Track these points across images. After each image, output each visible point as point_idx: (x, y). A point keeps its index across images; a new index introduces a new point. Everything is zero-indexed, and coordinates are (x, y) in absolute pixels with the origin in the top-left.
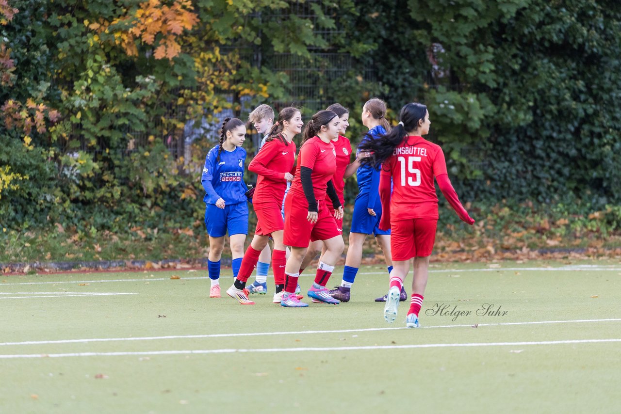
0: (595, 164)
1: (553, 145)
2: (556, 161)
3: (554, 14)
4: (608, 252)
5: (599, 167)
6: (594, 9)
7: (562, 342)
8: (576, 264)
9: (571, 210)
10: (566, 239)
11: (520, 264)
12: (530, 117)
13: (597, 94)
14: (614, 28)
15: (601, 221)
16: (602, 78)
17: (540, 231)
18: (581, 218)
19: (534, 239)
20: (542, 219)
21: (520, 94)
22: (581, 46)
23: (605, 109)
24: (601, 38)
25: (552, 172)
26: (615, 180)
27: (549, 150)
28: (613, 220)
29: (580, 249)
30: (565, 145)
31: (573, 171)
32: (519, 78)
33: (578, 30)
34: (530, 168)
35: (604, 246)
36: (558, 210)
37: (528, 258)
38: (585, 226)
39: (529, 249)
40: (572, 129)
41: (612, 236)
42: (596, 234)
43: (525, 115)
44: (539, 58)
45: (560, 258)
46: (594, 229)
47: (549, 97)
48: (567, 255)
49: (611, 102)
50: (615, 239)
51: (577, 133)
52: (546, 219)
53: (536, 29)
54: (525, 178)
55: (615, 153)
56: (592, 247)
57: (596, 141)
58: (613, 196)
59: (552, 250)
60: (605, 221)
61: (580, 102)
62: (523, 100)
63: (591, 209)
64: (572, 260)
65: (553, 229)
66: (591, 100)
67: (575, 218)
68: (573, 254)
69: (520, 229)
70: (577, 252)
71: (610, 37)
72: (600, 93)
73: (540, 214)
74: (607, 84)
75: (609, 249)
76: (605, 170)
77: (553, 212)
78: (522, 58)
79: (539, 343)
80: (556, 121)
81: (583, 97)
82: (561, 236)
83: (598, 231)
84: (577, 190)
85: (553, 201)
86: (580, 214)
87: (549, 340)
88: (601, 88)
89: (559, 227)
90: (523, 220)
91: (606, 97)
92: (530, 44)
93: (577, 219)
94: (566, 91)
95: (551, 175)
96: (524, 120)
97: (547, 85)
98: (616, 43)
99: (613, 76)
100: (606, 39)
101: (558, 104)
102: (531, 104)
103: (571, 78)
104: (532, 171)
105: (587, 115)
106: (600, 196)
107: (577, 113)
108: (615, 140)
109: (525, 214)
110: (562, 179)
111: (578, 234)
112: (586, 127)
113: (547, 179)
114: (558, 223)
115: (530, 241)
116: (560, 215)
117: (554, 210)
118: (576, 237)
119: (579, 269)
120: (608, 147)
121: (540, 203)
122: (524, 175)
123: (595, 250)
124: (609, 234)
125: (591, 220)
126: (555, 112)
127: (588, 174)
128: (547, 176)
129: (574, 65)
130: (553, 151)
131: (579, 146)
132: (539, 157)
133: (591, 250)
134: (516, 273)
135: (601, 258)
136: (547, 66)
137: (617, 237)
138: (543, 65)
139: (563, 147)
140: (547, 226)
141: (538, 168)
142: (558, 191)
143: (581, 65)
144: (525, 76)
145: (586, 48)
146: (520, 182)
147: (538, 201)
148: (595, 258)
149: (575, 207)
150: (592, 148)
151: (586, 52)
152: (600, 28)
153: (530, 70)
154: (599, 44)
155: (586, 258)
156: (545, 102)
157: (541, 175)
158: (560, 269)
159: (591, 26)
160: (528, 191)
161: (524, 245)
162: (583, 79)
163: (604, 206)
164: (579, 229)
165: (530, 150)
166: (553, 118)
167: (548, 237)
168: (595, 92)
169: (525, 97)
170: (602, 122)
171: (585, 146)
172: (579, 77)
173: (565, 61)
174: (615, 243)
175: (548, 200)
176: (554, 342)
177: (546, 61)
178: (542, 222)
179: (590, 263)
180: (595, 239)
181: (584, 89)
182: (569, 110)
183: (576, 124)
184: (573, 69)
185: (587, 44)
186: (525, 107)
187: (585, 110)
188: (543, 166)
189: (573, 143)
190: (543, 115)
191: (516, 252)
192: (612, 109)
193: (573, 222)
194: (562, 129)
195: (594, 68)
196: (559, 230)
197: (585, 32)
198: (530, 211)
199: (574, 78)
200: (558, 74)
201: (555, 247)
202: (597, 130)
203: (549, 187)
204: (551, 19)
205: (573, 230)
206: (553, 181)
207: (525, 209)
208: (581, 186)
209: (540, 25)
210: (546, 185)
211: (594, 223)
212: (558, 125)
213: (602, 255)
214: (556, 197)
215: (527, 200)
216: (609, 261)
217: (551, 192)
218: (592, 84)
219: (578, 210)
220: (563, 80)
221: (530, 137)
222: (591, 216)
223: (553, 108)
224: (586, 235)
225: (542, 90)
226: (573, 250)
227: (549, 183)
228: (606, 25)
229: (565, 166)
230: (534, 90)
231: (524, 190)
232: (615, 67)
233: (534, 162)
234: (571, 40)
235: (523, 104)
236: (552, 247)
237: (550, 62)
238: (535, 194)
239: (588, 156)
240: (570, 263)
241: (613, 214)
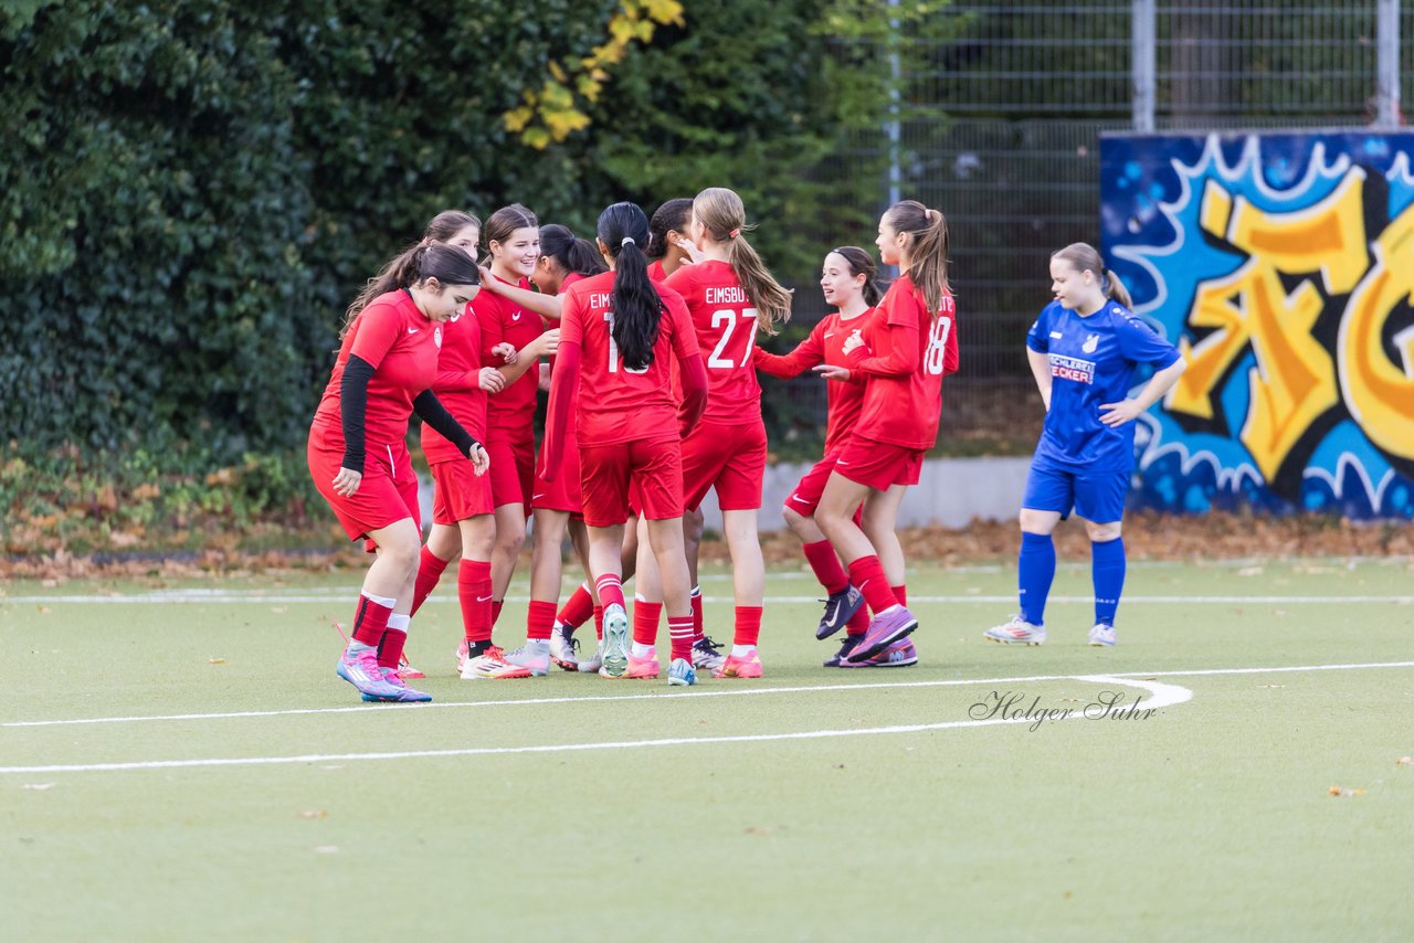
0: (220, 360)
1: (122, 316)
2: (129, 354)
3: (123, 19)
4: (249, 560)
5: (229, 366)
6: (212, 8)
7: (143, 764)
8: (177, 587)
9: (166, 465)
10: (154, 531)
11: (50, 588)
12: (69, 255)
13: (221, 203)
14: (258, 51)
15: (235, 489)
16: (232, 167)
17: (96, 512)
18: (189, 482)
19: (83, 531)
20: (99, 484)
21: (45, 200)
22: (185, 94)
23: (240, 234)
24: (228, 75)
25: (123, 379)
26: (265, 396)
27: (113, 329)
28: (261, 487)
29: (186, 553)
30: (150, 318)
31: (170, 377)
32: (45, 164)
33: (176, 58)
34: (71, 370)
35: (240, 547)
36: (137, 464)
37: (69, 575)
38: (198, 500)
39: (70, 554)
40: (167, 281)
41: (259, 525)
42: (223, 519)
43: (59, 250)
44: (88, 119)
45: (141, 575)
46: (219, 508)
47: (112, 209)
48: (157, 566)
49: (252, 221)
50: (265, 529)
51: (177, 289)
52: (109, 484)
53: (83, 52)
54: (61, 393)
55: (263, 335)
56: (212, 547)
57: (220, 308)
58: (260, 433)
59: (123, 555)
60: (243, 489)
61: (182, 218)
62: (54, 216)
63: (211, 461)
64: (167, 578)
65: (124, 509)
66: (207, 215)
67: (174, 484)
68: (170, 565)
69: (50, 507)
70: (179, 560)
71: (249, 73)
72: (229, 200)
73: (95, 474)
74: (244, 179)
75: (252, 553)
76: (241, 373)
77: (125, 469)
78: (49, 119)
79: (89, 767)
80: (130, 263)
81: (188, 209)
82: (142, 523)
83: (226, 511)
84: (178, 420)
85: (125, 444)
86: (187, 473)
87: (113, 761)
88: (230, 189)
89: (138, 503)
90: (57, 489)
91: (241, 208)
92: (67, 87)
93: (178, 485)
94: (150, 195)
95: (118, 384)
96: (56, 260)
97: (108, 180)
98: (262, 86)
99: (258, 162)
100: (241, 77)
101: (134, 223)
102: (72, 223)
103: (161, 166)
104: (77, 377)
105: (199, 250)
106: (232, 432)
107: (177, 246)
108: (262, 307)
109: (61, 475)
110: (144, 395)
111: (181, 519)
112: (197, 278)
113: (111, 395)
114: (136, 493)
115: (73, 535)
116: (140, 476)
117: (128, 465)
118: (176, 527)
119: (182, 599)
120: (247, 325)
121: (94, 448)
122: (60, 385)
123: (220, 556)
124: (253, 519)
125: (211, 488)
126: (127, 242)
127: (202, 384)
128: (111, 386)
129: (168, 136)
130: (124, 330)
131: (182, 320)
132: (90, 345)
133: (211, 555)
134: (40, 609)
135: (233, 575)
136: (107, 137)
137: (270, 526)
138: (99, 135)
139: (145, 323)
140: (111, 501)
141: (90, 370)
142: (137, 423)
143: (185, 135)
144: (57, 160)
145: (196, 97)
146: (50, 400)
147: (90, 444)
148: (221, 573)
149: (175, 458)
150: (211, 324)
151: (195, 106)
152: (226, 53)
153: (69, 146)
154: (224, 89)
155: (200, 574)
156: (104, 219)
157: (98, 385)
158: (140, 599)
159: (206, 47)
160: (69, 421)
161: (59, 545)
162: (189, 168)
163: (239, 456)
164: (183, 507)
165: (71, 328)
166: (121, 256)
167: (113, 527)
168: (216, 197)
169: (57, 208)
170: (233, 266)
171: (196, 319)
172: (180, 162)
173: (149, 127)
174: (266, 539)
175: (112, 443)
176: (124, 766)
177: (104, 126)
178: (100, 492)
179: (208, 584)
180: (219, 531)
181: (191, 191)
182: (158, 238)
183: (175, 269)
184: (167, 146)
185: (197, 89)
186: (57, 231)
187: (195, 239)
188: (101, 365)
189: (169, 312)
190: (98, 250)
191: (41, 562)
192: (255, 235)
193: (169, 491)
194: (143, 281)
195: (214, 144)
196: (139, 510)
197: (192, 60)
198: (73, 467)
199: (166, 164)
200: (132, 156)
201: (131, 548)
202: (223, 283)
203: (114, 413)
204: (114, 30)
205: (170, 511)
206: (124, 398)
207: (61, 462)
208: (188, 411)
209: (90, 45)
210: (108, 410)
211: (217, 494)
212: (134, 272)
213: (235, 568)
214: (132, 435)
215: (66, 443)
216: (251, 580)
217: (119, 424)
218: (209, 179)
219: (182, 465)
220: (145, 170)
221: (70, 299)
222: (211, 479)
223: (123, 232)
224: (199, 521)
225: (96, 190)
226: (170, 556)
227: (116, 404)
228: (240, 45)
229: (150, 364)
230: (78, 192)
231: (59, 419)
232: (261, 141)
233: (79, 355)
234: (161, 79)
235: (53, 223)
236: (122, 549)
237: (113, 128)
238: (84, 429)
239: (203, 343)
240: (163, 586)
241: (260, 473)
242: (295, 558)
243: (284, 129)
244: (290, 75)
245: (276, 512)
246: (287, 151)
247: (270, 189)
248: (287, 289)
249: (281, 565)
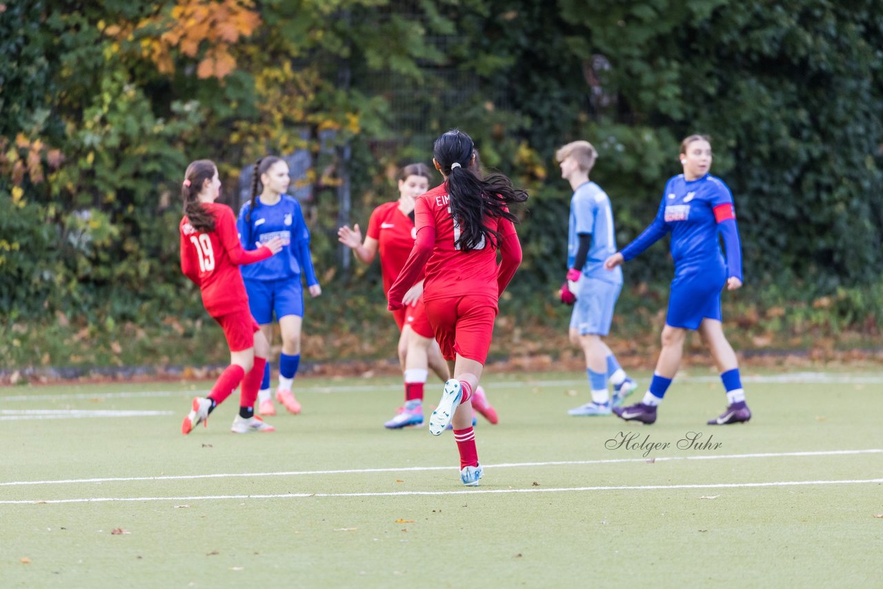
0: (823, 229)
1: (763, 201)
2: (767, 225)
3: (766, 14)
4: (840, 355)
5: (829, 233)
6: (822, 7)
7: (775, 484)
8: (795, 372)
9: (788, 295)
10: (781, 336)
12: (730, 163)
13: (826, 129)
14: (850, 34)
15: (831, 310)
16: (833, 107)
17: (744, 325)
18: (803, 306)
19: (736, 337)
20: (746, 307)
21: (715, 128)
22: (804, 62)
23: (837, 150)
24: (831, 49)
25: (762, 241)
26: (851, 252)
27: (757, 209)
28: (848, 309)
29: (802, 351)
30: (779, 202)
31: (792, 240)
32: (716, 106)
33: (799, 39)
35: (834, 347)
36: (770, 294)
38: (807, 317)
40: (791, 179)
41: (847, 333)
42: (824, 330)
43: (723, 159)
44: (744, 77)
45: (772, 364)
46: (821, 323)
47: (757, 133)
48: (782, 358)
49: (845, 142)
50: (850, 336)
51: (797, 185)
52: (753, 307)
53: (740, 36)
55: (851, 214)
56: (816, 347)
57: (824, 196)
58: (848, 275)
59: (762, 352)
60: (837, 310)
61: (802, 140)
62: (721, 138)
63: (816, 293)
64: (788, 366)
65: (762, 322)
66: (817, 138)
67: (793, 306)
68: (790, 358)
70: (796, 355)
71: (844, 48)
72: (831, 128)
73: (744, 300)
74: (840, 114)
75: (842, 350)
76: (836, 237)
77: (763, 298)
78: (720, 78)
79: (741, 485)
80: (767, 168)
81: (805, 133)
82: (773, 332)
83: (826, 325)
84: (797, 267)
85: (763, 282)
86: (801, 300)
87: (756, 482)
88: (832, 121)
89: (771, 319)
91: (838, 133)
92: (730, 58)
93: (796, 308)
94: (782, 125)
95: (759, 244)
97: (755, 115)
98: (852, 56)
99: (849, 104)
100: (840, 50)
101: (771, 143)
102: (732, 143)
103: (788, 107)
105: (811, 159)
106: (830, 274)
107: (798, 157)
108: (850, 195)
110: (775, 251)
111: (798, 329)
112: (810, 178)
113: (754, 251)
114: (770, 313)
116: (771, 302)
117: (764, 295)
118: (794, 334)
119: (799, 380)
120: (840, 208)
123: (822, 352)
124: (842, 329)
125: (816, 310)
126: (766, 155)
127: (812, 244)
128: (754, 245)
129: (793, 88)
130: (762, 209)
131: (800, 203)
132: (742, 219)
133: (816, 352)
134: (709, 386)
135: (830, 364)
136: (755, 88)
137: (853, 334)
138: (750, 87)
139: (777, 205)
140: (754, 318)
142: (770, 268)
143: (804, 88)
144: (724, 103)
145: (811, 63)
148: (822, 363)
149: (794, 290)
150: (818, 206)
151: (810, 69)
152: (830, 36)
153: (731, 94)
154: (829, 58)
155: (809, 363)
156: (753, 140)
158: (772, 379)
159: (818, 31)
162: (807, 107)
163: (834, 289)
164: (799, 322)
166: (762, 163)
167: (755, 334)
168: (823, 126)
169: (722, 133)
170: (833, 169)
171: (809, 204)
172: (801, 104)
173: (781, 82)
174: (850, 342)
175: (755, 280)
176: (763, 484)
177: (753, 82)
178: (747, 312)
179: (814, 370)
180: (821, 337)
181: (807, 122)
182: (786, 152)
183: (796, 171)
184: (793, 94)
185: (812, 58)
186: (722, 148)
187: (809, 153)
189: (792, 199)
190: (748, 159)
192: (846, 150)
193: (790, 312)
194: (776, 179)
195: (822, 93)
196: (772, 323)
197: (809, 39)
199: (792, 106)
200: (770, 100)
201: (766, 347)
202: (826, 180)
203: (756, 263)
204: (761, 22)
205: (791, 324)
206: (763, 251)
208: (803, 261)
209: (745, 31)
211: (820, 313)
212: (771, 173)
213: (831, 360)
214: (767, 276)
216: (841, 368)
217: (759, 269)
218: (819, 115)
219: (798, 295)
220: (778, 109)
222: (816, 304)
223: (764, 149)
224: (809, 331)
225: (748, 123)
226: (790, 352)
228: (840, 29)
229: (779, 232)
230: (736, 123)
232: (851, 91)
234: (789, 52)
236: (760, 348)
237: (759, 83)
239: (813, 218)
240: (786, 371)
241: (848, 301)
242: (869, 354)
243: (866, 83)
244: (870, 48)
245: (857, 325)
246: (867, 97)
247: (857, 120)
248: (866, 184)
249: (860, 358)
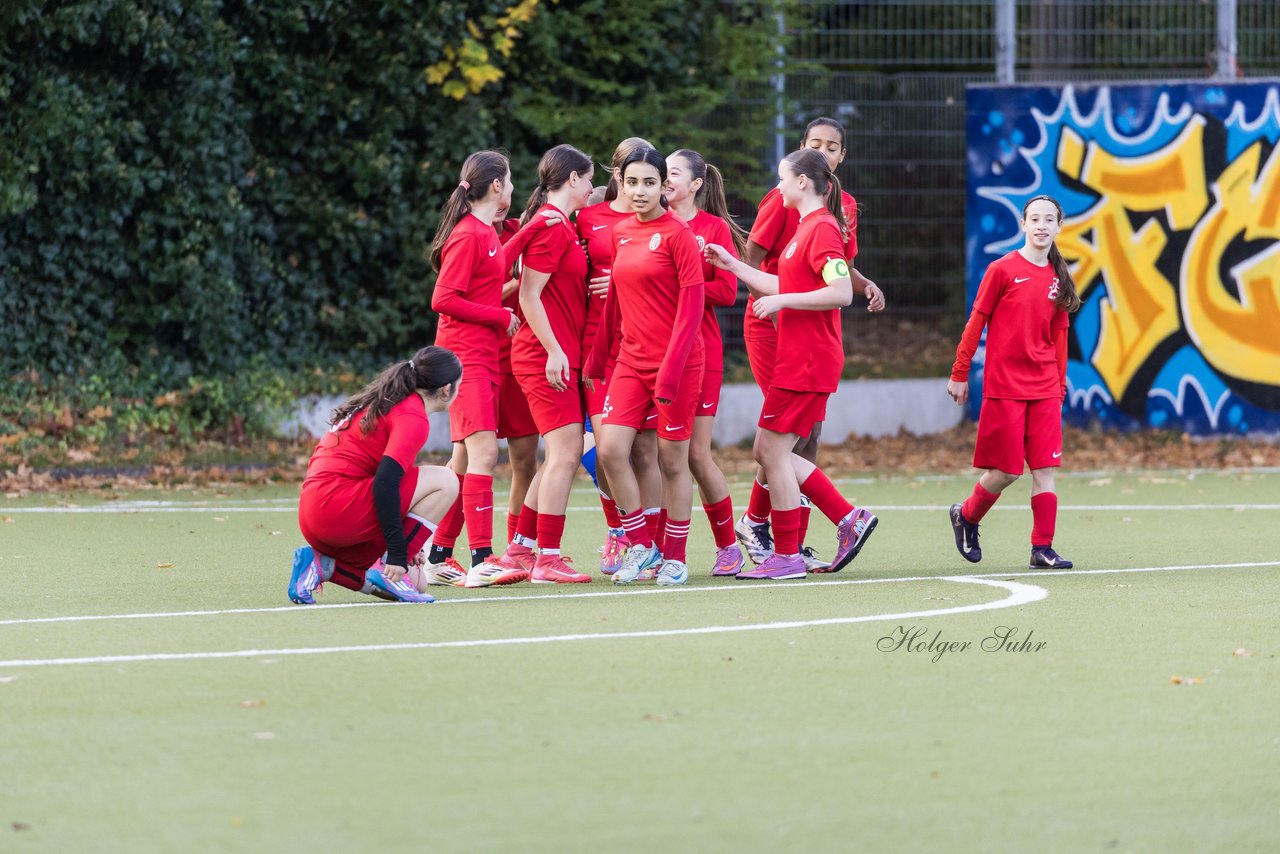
0: (168, 293)
1: (79, 253)
2: (86, 288)
4: (194, 474)
5: (175, 298)
7: (97, 659)
8: (127, 499)
9: (118, 389)
10: (107, 448)
11: (12, 499)
12: (31, 197)
13: (171, 148)
14: (203, 12)
15: (180, 410)
16: (179, 116)
17: (55, 431)
18: (138, 404)
19: (43, 449)
20: (57, 406)
21: (10, 147)
22: (137, 50)
23: (186, 178)
24: (176, 33)
25: (79, 310)
26: (208, 325)
27: (71, 265)
28: (204, 408)
29: (137, 468)
30: (104, 255)
31: (122, 308)
32: (10, 114)
33: (129, 18)
34: (33, 302)
35: (185, 463)
36: (92, 388)
37: (30, 488)
38: (147, 421)
39: (31, 469)
40: (120, 221)
41: (203, 442)
42: (170, 437)
43: (22, 193)
44: (49, 74)
45: (96, 488)
46: (166, 428)
47: (71, 155)
48: (110, 480)
49: (197, 166)
50: (209, 447)
51: (129, 228)
52: (67, 407)
53: (44, 14)
54: (23, 323)
55: (207, 270)
56: (160, 464)
57: (168, 245)
58: (204, 359)
59: (79, 470)
60: (188, 410)
61: (134, 164)
62: (18, 161)
63: (159, 385)
64: (119, 490)
65: (80, 428)
66: (157, 161)
67: (125, 404)
68: (122, 479)
69: (13, 427)
70: (130, 475)
71: (195, 32)
72: (177, 146)
73: (54, 395)
74: (190, 128)
75: (196, 469)
76: (187, 305)
77: (81, 393)
78: (14, 74)
79: (49, 662)
80: (86, 204)
81: (140, 155)
82: (96, 442)
83: (172, 431)
84: (128, 347)
85: (81, 370)
86: (138, 397)
87: (71, 656)
88: (177, 136)
89: (93, 423)
90: (19, 410)
91: (187, 154)
92: (30, 44)
93: (129, 407)
94: (105, 142)
95: (75, 316)
96: (20, 202)
97: (67, 129)
98: (207, 43)
99: (203, 112)
100: (187, 36)
101: (90, 168)
102: (34, 169)
103: (115, 116)
104: (38, 308)
105: (149, 192)
106: (177, 359)
107: (130, 189)
108: (206, 244)
109: (23, 398)
110: (98, 325)
111: (132, 438)
112: (148, 217)
113: (69, 324)
114: (91, 414)
115: (34, 451)
116: (94, 398)
117: (84, 388)
118: (128, 444)
119: (133, 510)
120: (193, 259)
121: (54, 373)
122: (22, 316)
123: (168, 471)
124: (197, 437)
125: (159, 409)
126: (84, 185)
127: (152, 314)
128: (68, 317)
129: (121, 89)
130: (81, 267)
131: (134, 256)
132: (50, 279)
133: (159, 470)
134: (4, 519)
135: (179, 487)
136: (66, 90)
137: (212, 444)
138: (58, 88)
139: (100, 259)
140: (69, 422)
141: (50, 302)
142: (92, 350)
143: (136, 88)
144: (21, 111)
145: (147, 53)
146: (14, 330)
147: (50, 370)
148: (168, 487)
149: (127, 381)
150: (159, 260)
151: (146, 62)
152: (174, 13)
153: (31, 98)
154: (172, 46)
155: (149, 487)
156: (64, 164)
157: (56, 316)
158: (95, 509)
159: (156, 8)
160: (30, 349)
161: (21, 461)
162: (141, 118)
163: (185, 380)
164: (133, 427)
165: (33, 265)
166: (78, 198)
167: (70, 445)
168: (164, 144)
169: (21, 155)
170: (180, 207)
171: (146, 256)
172: (133, 113)
173: (104, 81)
174: (209, 455)
175: (69, 369)
176: (80, 660)
177: (63, 80)
178: (58, 413)
179: (157, 497)
180: (167, 448)
181: (142, 139)
182: (112, 181)
183: (127, 210)
184: (121, 98)
185: (148, 46)
186: (21, 176)
187: (145, 182)
188: (60, 297)
189: (122, 250)
190: (59, 193)
191: (6, 476)
192: (200, 179)
193: (120, 412)
194: (99, 221)
195: (163, 96)
196: (94, 429)
197: (144, 20)
198: (34, 390)
199: (120, 115)
200: (89, 108)
201: (86, 464)
202: (171, 223)
203: (72, 341)
205: (122, 430)
206: (80, 328)
207: (23, 386)
208: (138, 339)
209: (50, 6)
210: (66, 338)
211: (164, 414)
212: (90, 212)
213: (181, 481)
214: (87, 361)
215: (27, 369)
216: (195, 493)
217: (76, 352)
218: (160, 127)
219: (132, 388)
220: (101, 120)
221: (32, 237)
222: (159, 401)
223: (80, 176)
224: (148, 439)
225: (57, 138)
226: (122, 471)
227: (73, 333)
228: (187, 6)
229: (104, 297)
230: (39, 140)
231: (21, 347)
232: (206, 93)
233: (40, 289)
234: (115, 37)
235: (17, 168)
236: (78, 464)
237: (71, 82)
238: (44, 356)
239: (152, 277)
240: (115, 498)
241: (203, 395)
242: (235, 472)
243: (226, 83)
244: (232, 33)
245: (218, 431)
246: (229, 102)
247: (214, 137)
248: (229, 228)
249: (222, 479)
